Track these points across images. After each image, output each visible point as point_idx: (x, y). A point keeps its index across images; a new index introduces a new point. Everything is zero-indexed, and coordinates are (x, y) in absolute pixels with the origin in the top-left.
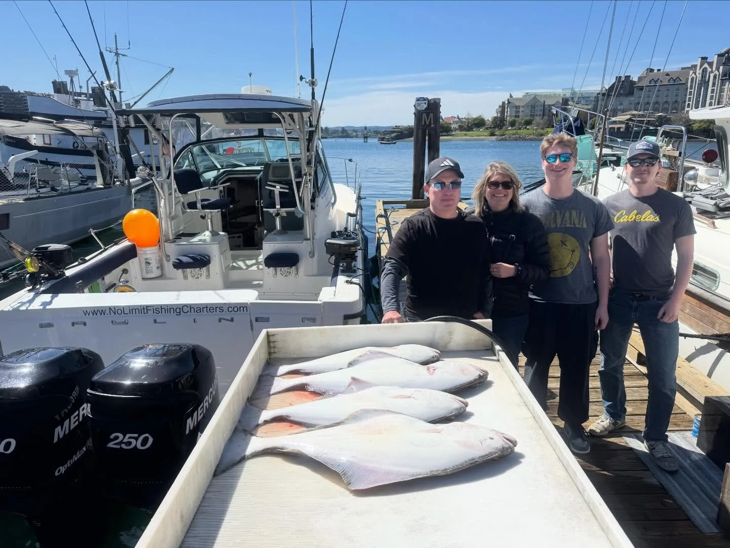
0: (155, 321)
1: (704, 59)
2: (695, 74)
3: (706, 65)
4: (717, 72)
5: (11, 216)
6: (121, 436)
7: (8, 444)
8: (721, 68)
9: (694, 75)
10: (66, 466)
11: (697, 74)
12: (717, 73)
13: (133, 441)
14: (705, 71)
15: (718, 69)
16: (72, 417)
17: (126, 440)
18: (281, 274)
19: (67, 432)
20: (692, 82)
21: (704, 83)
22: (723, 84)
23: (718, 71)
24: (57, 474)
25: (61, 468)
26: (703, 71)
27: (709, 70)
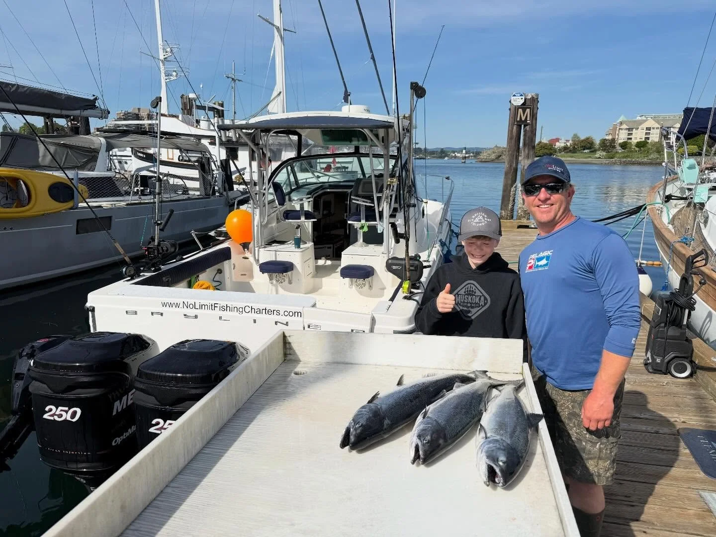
0: (220, 318)
5: (113, 218)
7: (75, 413)
10: (122, 437)
16: (130, 394)
18: (357, 285)
19: (124, 407)
24: (114, 444)
25: (117, 439)
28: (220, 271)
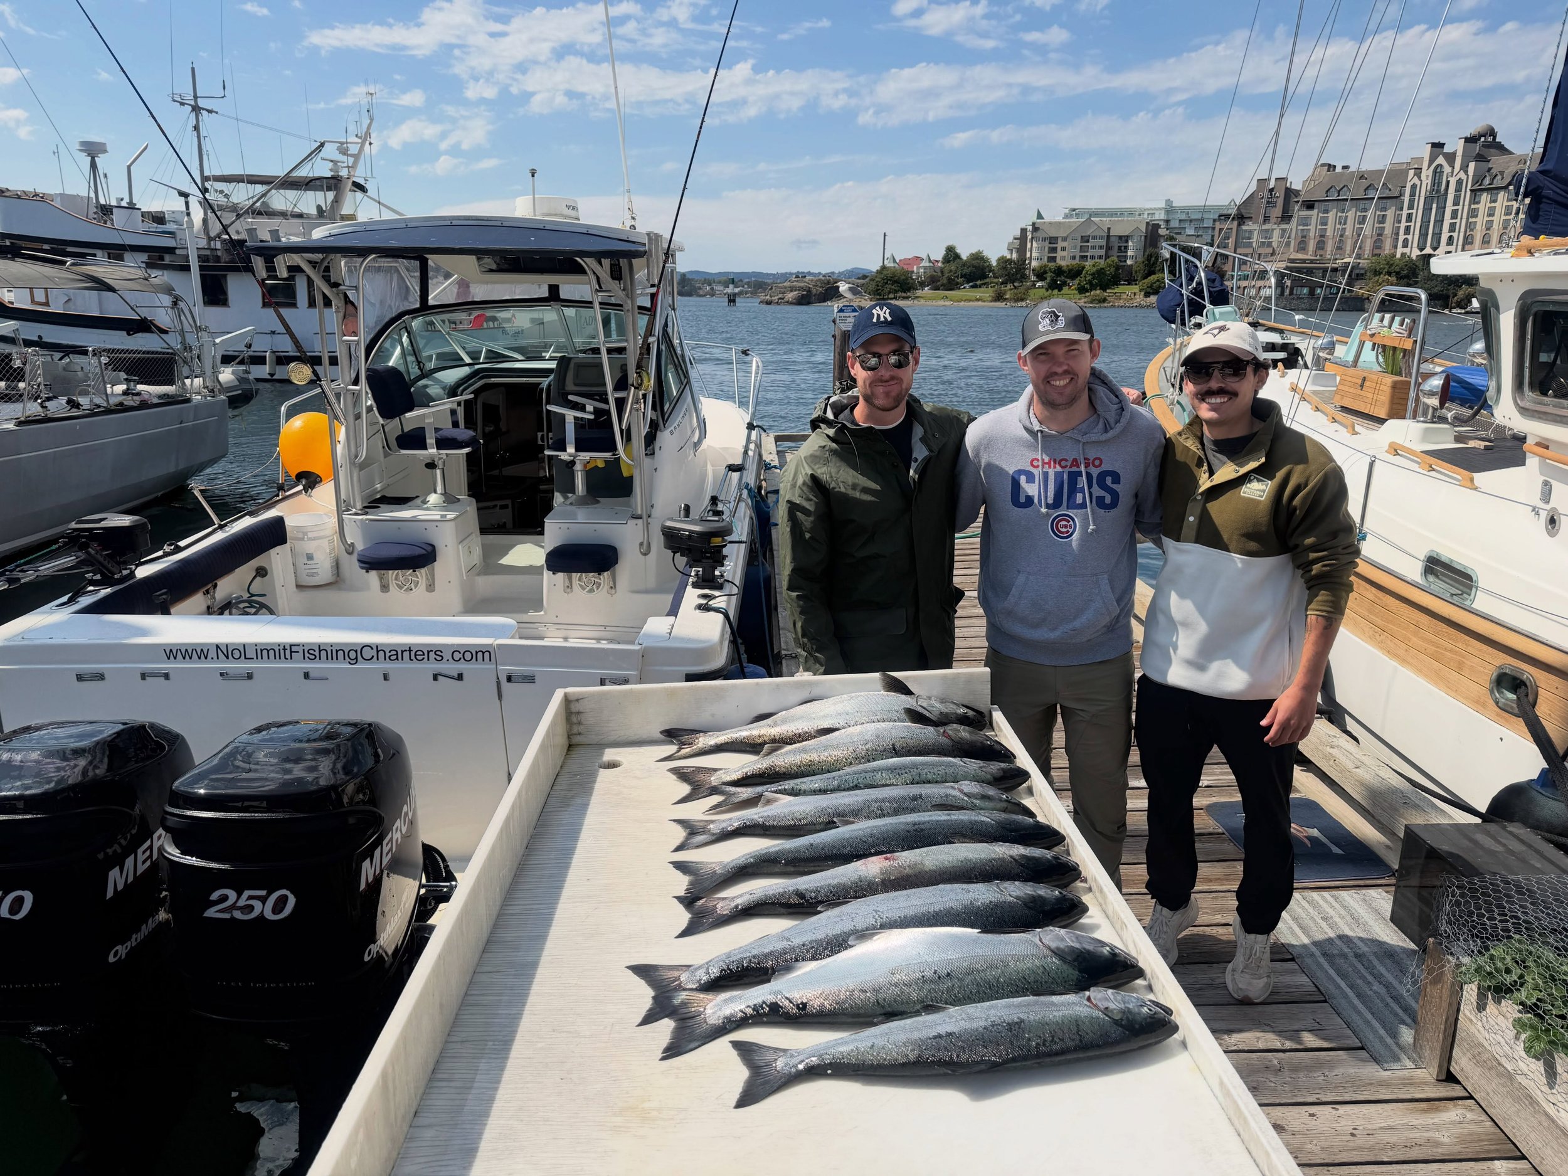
0: (307, 675)
1: (1438, 146)
2: (1419, 178)
3: (1441, 160)
4: (1462, 175)
6: (232, 895)
7: (19, 902)
8: (1472, 165)
9: (1416, 180)
10: (129, 944)
11: (1423, 177)
12: (1464, 177)
13: (257, 905)
14: (1438, 172)
15: (1465, 168)
16: (140, 851)
17: (242, 902)
19: (130, 879)
20: (1413, 194)
21: (1437, 194)
22: (1475, 200)
23: (1466, 172)
24: (111, 959)
25: (119, 947)
26: (1435, 172)
27: (1447, 169)
28: (261, 572)
